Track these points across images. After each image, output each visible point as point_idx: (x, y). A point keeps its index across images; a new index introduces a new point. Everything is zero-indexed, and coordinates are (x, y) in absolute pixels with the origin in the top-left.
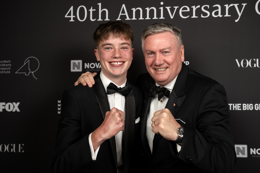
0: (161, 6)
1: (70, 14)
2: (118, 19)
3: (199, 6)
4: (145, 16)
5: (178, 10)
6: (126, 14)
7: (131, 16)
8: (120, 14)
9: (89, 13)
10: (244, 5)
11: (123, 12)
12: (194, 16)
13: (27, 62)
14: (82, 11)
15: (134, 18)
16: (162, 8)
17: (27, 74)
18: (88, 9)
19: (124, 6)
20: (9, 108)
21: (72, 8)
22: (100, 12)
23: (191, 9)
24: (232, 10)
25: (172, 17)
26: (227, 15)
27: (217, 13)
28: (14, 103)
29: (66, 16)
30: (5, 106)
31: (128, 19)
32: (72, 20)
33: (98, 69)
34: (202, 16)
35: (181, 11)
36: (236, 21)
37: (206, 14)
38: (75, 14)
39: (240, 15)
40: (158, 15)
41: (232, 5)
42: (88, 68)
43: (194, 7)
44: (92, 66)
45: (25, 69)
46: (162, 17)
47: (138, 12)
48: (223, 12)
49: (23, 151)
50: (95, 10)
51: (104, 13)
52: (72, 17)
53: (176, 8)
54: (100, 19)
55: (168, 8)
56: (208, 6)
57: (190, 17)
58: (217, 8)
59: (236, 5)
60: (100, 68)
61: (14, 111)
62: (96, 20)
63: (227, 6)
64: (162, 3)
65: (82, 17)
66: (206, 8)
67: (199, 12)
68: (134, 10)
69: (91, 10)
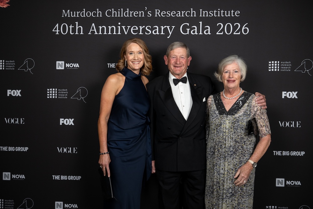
0: (119, 25)
1: (56, 29)
2: (90, 33)
3: (144, 27)
4: (108, 31)
5: (130, 28)
6: (95, 30)
7: (98, 32)
8: (91, 30)
9: (69, 29)
10: (173, 27)
11: (93, 29)
12: (141, 33)
13: (26, 62)
14: (64, 27)
15: (100, 33)
16: (119, 27)
17: (26, 70)
18: (69, 26)
19: (93, 24)
20: (14, 94)
21: (57, 25)
22: (77, 28)
23: (139, 28)
24: (166, 30)
25: (126, 33)
26: (162, 33)
27: (155, 32)
28: (17, 91)
29: (53, 31)
30: (11, 92)
31: (96, 33)
32: (57, 33)
33: (75, 67)
34: (146, 34)
35: (132, 29)
36: (168, 37)
37: (148, 32)
38: (60, 29)
39: (170, 33)
40: (117, 32)
41: (165, 27)
42: (69, 67)
43: (141, 27)
44: (71, 65)
45: (25, 67)
46: (119, 33)
47: (103, 29)
48: (160, 31)
49: (24, 123)
50: (73, 27)
51: (79, 29)
52: (57, 31)
53: (129, 27)
54: (77, 33)
55: (123, 27)
56: (150, 27)
57: (138, 34)
58: (156, 28)
59: (168, 27)
60: (76, 67)
61: (17, 95)
62: (74, 34)
63: (162, 27)
64: (119, 24)
65: (64, 31)
66: (148, 28)
67: (144, 30)
68: (100, 27)
69: (71, 27)
